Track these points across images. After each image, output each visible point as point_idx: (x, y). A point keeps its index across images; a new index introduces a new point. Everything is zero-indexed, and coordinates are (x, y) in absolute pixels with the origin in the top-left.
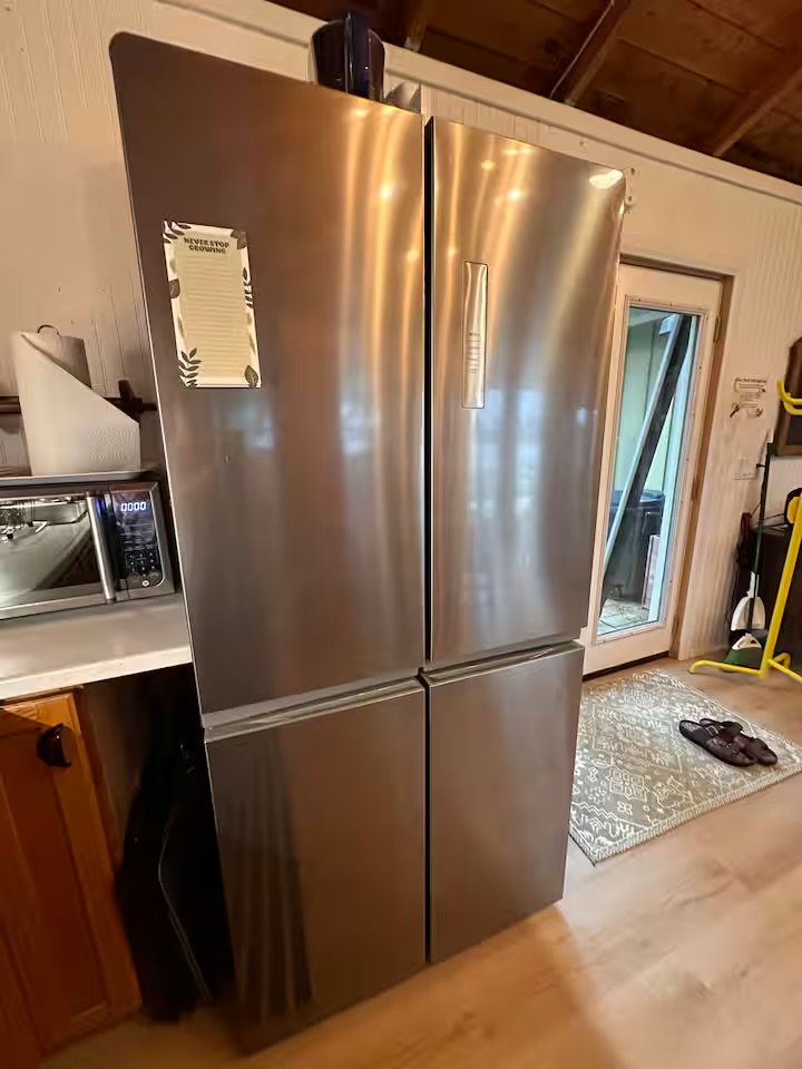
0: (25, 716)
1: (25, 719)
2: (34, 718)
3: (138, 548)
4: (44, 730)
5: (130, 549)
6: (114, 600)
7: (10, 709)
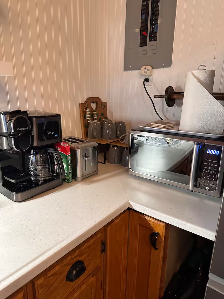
0: (150, 223)
1: (149, 224)
2: (152, 225)
3: (209, 171)
4: (153, 232)
5: (205, 171)
6: (192, 191)
7: (147, 218)
